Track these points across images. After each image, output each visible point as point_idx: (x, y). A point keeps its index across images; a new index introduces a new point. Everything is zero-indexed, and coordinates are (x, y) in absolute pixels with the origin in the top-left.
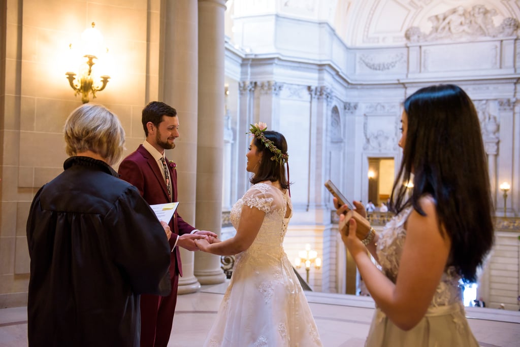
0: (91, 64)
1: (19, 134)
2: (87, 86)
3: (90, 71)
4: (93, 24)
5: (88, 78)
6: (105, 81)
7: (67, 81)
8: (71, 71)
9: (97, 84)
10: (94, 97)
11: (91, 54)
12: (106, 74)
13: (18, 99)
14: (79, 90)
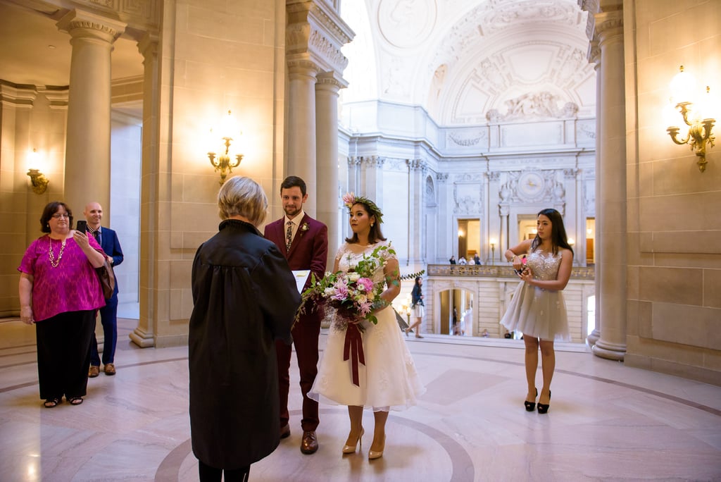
0: (228, 145)
1: (170, 204)
2: (224, 164)
3: (227, 151)
4: (230, 112)
5: (226, 157)
6: (239, 158)
7: (209, 160)
8: (212, 151)
9: (233, 161)
10: (231, 172)
11: (228, 136)
12: (240, 153)
13: (170, 175)
14: (218, 167)
